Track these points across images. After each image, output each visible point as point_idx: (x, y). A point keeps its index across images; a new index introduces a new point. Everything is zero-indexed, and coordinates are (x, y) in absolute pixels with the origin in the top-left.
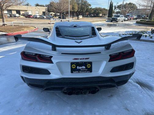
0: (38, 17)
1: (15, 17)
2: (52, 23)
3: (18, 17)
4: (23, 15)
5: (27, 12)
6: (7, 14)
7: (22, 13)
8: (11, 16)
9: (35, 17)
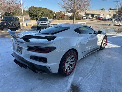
0: (107, 19)
1: (89, 19)
2: (111, 25)
3: (91, 19)
4: (96, 17)
5: (100, 15)
6: (85, 17)
7: (95, 16)
8: (87, 18)
9: (104, 19)
